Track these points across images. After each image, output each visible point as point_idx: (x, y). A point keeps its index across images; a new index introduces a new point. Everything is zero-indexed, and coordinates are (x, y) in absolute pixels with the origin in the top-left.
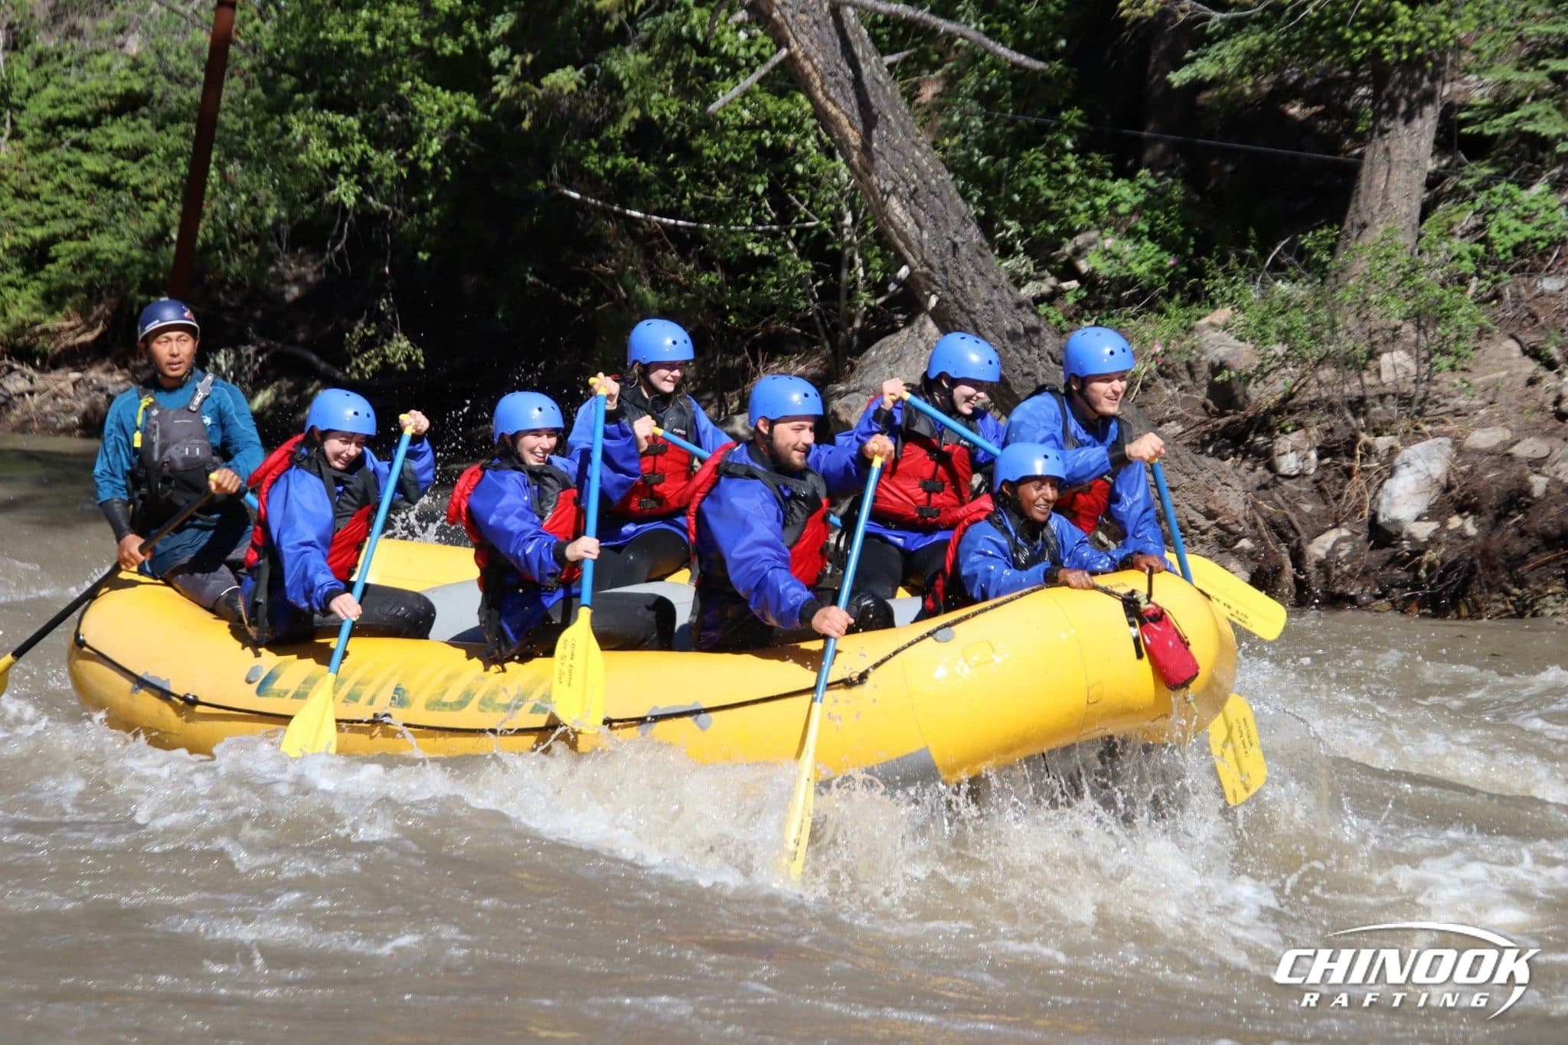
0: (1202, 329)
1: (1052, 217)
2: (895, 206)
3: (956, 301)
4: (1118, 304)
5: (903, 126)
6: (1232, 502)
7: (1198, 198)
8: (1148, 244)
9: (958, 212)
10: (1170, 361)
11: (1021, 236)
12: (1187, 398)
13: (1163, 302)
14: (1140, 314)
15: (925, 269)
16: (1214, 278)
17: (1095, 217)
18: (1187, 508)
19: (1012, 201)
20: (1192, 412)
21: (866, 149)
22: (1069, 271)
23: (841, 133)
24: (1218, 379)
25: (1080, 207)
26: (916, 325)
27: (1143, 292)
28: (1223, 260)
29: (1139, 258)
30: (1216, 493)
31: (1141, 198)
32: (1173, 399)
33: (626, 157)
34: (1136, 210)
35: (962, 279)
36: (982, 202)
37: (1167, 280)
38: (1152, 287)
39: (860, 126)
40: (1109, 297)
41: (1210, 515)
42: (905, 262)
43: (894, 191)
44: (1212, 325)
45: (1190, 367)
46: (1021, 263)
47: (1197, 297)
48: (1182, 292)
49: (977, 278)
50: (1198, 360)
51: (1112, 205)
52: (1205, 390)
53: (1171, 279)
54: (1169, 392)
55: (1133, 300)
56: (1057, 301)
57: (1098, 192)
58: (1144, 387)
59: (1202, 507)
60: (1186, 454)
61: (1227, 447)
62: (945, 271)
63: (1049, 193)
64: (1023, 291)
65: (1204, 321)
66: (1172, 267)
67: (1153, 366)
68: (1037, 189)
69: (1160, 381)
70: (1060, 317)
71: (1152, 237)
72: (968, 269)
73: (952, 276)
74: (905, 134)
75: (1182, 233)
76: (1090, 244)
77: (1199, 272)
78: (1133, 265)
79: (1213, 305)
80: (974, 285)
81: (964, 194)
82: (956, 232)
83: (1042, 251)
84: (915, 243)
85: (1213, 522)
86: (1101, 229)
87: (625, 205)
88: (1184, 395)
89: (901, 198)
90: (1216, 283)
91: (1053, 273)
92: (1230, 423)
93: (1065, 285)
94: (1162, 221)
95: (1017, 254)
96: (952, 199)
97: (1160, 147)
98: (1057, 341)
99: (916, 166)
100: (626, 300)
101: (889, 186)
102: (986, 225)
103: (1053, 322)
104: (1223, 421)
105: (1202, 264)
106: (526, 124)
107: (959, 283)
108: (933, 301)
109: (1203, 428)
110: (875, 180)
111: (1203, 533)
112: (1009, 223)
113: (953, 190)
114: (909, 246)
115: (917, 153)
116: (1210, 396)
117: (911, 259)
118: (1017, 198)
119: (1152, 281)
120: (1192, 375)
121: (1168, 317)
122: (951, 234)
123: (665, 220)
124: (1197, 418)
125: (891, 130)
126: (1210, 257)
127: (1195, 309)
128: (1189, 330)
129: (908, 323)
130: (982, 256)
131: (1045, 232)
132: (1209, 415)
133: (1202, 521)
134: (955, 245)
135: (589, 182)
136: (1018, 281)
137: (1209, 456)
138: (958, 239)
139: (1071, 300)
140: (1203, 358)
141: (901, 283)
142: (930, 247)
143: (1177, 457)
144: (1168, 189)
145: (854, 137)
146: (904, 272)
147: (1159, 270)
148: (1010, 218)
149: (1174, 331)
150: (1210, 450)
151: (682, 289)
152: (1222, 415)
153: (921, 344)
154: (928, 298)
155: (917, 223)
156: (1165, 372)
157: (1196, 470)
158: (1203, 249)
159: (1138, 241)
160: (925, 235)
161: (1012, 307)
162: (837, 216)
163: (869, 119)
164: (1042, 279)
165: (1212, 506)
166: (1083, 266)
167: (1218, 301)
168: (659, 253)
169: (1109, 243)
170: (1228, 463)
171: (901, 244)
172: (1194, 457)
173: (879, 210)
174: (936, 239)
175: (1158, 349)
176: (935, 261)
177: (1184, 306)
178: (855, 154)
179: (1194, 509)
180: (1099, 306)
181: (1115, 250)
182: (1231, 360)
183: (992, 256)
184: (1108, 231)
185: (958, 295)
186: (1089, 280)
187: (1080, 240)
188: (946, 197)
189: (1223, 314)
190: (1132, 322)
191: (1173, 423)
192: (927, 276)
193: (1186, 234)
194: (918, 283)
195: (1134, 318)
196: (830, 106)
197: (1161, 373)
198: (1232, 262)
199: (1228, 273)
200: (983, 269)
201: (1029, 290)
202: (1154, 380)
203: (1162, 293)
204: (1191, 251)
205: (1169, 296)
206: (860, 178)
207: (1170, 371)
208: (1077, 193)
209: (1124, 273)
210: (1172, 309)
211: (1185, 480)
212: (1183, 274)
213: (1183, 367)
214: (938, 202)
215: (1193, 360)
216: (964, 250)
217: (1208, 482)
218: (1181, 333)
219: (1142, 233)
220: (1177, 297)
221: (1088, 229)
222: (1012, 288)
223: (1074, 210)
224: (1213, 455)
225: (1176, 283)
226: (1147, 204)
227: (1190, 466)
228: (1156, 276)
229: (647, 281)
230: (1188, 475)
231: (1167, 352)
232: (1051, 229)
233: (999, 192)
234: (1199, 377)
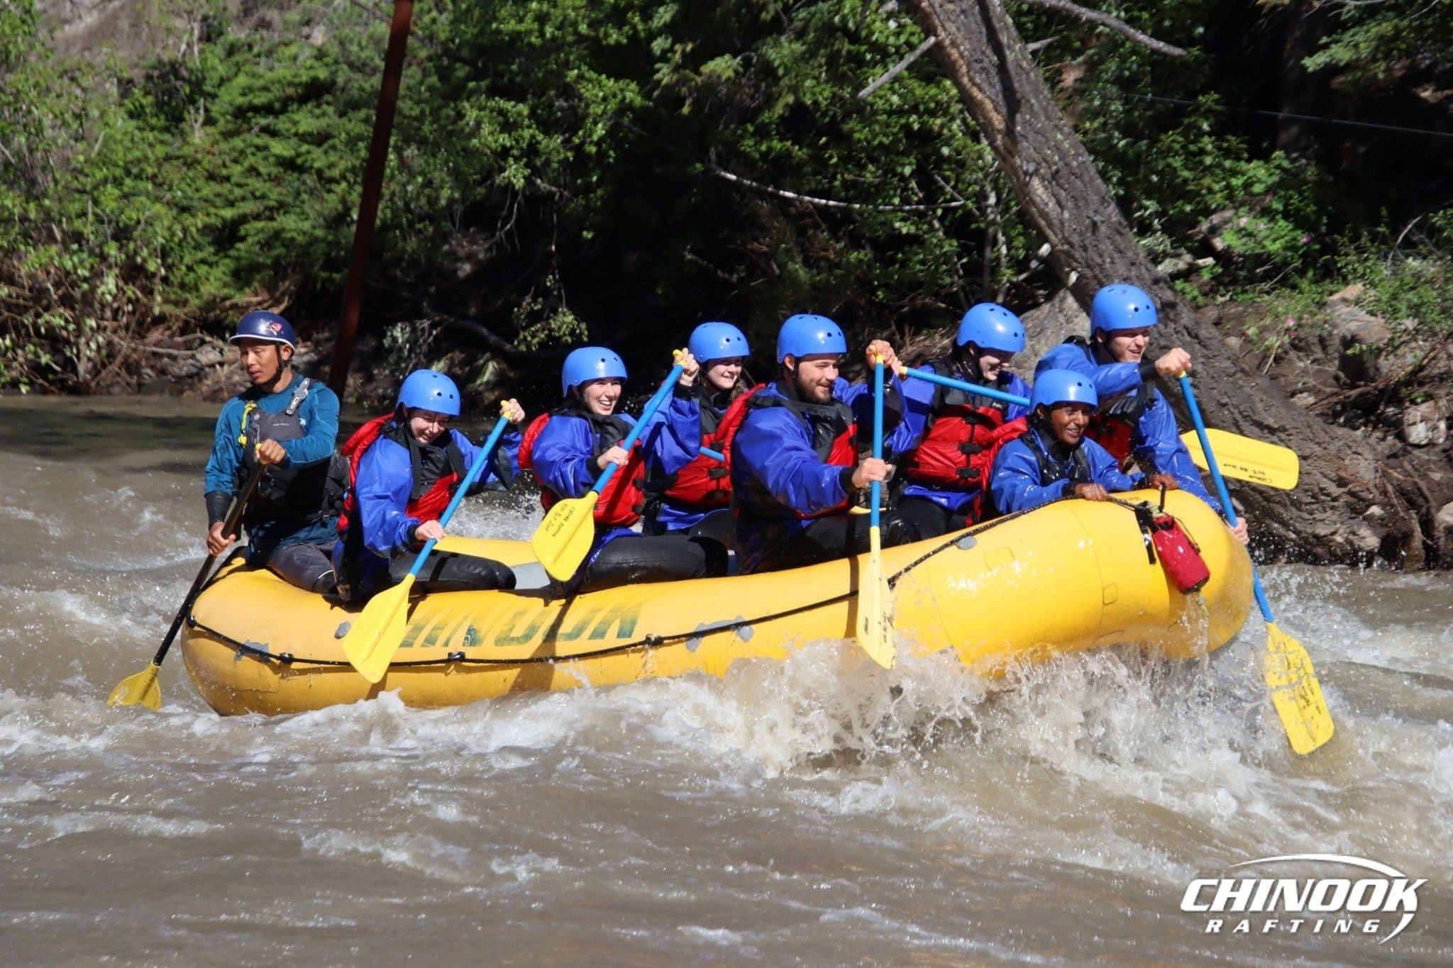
0: (1335, 303)
1: (1189, 197)
2: (1038, 189)
3: (1095, 277)
4: (1252, 280)
5: (1045, 110)
6: (1362, 470)
7: (1331, 178)
8: (1282, 223)
9: (1098, 192)
10: (1302, 335)
11: (1158, 214)
12: (1318, 371)
13: (1296, 279)
14: (1274, 289)
15: (1066, 247)
16: (1347, 255)
17: (1230, 197)
18: (1319, 476)
19: (1150, 182)
20: (1324, 384)
21: (1010, 132)
22: (1205, 248)
23: (985, 117)
24: (1350, 352)
25: (1216, 187)
26: (1056, 301)
27: (1277, 269)
28: (1355, 238)
29: (1273, 236)
30: (1347, 462)
31: (1275, 179)
32: (1305, 372)
33: (781, 140)
34: (1270, 190)
35: (1101, 256)
36: (1121, 182)
37: (1300, 256)
38: (1286, 263)
39: (1004, 110)
40: (1243, 273)
41: (1341, 482)
42: (1046, 240)
43: (1036, 172)
44: (1344, 300)
45: (1322, 340)
46: (1159, 241)
47: (1330, 274)
48: (1315, 269)
49: (1116, 255)
50: (1330, 334)
51: (1247, 185)
52: (1337, 362)
53: (1303, 256)
54: (1302, 364)
55: (1266, 277)
56: (1193, 277)
57: (1234, 173)
58: (1278, 359)
59: (1333, 475)
60: (1318, 424)
61: (1359, 417)
62: (1085, 249)
63: (1186, 174)
64: (1160, 268)
65: (1336, 297)
66: (1305, 244)
67: (1286, 339)
68: (1175, 169)
69: (1293, 354)
70: (1196, 293)
71: (1286, 215)
72: (1106, 246)
73: (1092, 253)
74: (1048, 118)
75: (1315, 212)
76: (1226, 222)
77: (1331, 249)
78: (1267, 243)
79: (1346, 282)
80: (1112, 262)
81: (1104, 175)
82: (1096, 212)
83: (1179, 230)
84: (1056, 222)
85: (1346, 490)
86: (1236, 208)
87: (778, 188)
88: (1316, 367)
89: (1043, 179)
90: (1349, 260)
91: (1190, 250)
92: (1361, 395)
93: (1201, 262)
94: (1295, 200)
95: (1155, 232)
96: (1092, 180)
97: (1295, 130)
98: (1193, 316)
99: (1057, 148)
100: (780, 276)
101: (1031, 168)
102: (1125, 205)
103: (1189, 297)
104: (1354, 393)
105: (1335, 241)
106: (686, 110)
107: (1098, 260)
108: (1073, 277)
109: (1335, 399)
110: (1018, 161)
111: (1335, 499)
112: (1148, 203)
113: (1093, 171)
114: (1050, 225)
115: (1059, 136)
116: (1341, 368)
117: (1053, 238)
118: (1155, 178)
119: (1285, 258)
120: (1324, 348)
121: (1301, 292)
122: (1091, 214)
123: (816, 200)
124: (1329, 390)
125: (1034, 115)
126: (1342, 234)
127: (1327, 285)
128: (1321, 305)
129: (1049, 298)
130: (1121, 234)
131: (1182, 211)
132: (1341, 387)
133: (1334, 489)
134: (1094, 224)
135: (744, 164)
136: (1156, 258)
137: (1340, 425)
138: (1097, 218)
139: (1206, 276)
140: (1335, 332)
141: (1042, 260)
142: (1070, 226)
143: (1309, 427)
144: (1302, 170)
145: (998, 121)
146: (1045, 249)
147: (1291, 247)
148: (1149, 198)
149: (1307, 306)
150: (1342, 420)
151: (833, 266)
152: (1353, 386)
153: (1062, 319)
154: (1068, 274)
155: (1059, 203)
156: (1298, 345)
157: (1328, 439)
158: (1335, 228)
159: (1272, 220)
160: (1066, 215)
161: (1149, 283)
162: (981, 197)
163: (1013, 103)
164: (1178, 256)
165: (1343, 474)
166: (1219, 243)
167: (1350, 277)
168: (811, 232)
169: (1244, 222)
170: (1359, 432)
171: (1043, 223)
172: (1326, 427)
173: (1022, 191)
174: (1076, 218)
175: (1291, 323)
176: (1075, 239)
177: (1316, 281)
178: (999, 137)
179: (1325, 476)
180: (1234, 281)
181: (1250, 228)
182: (1363, 334)
183: (1131, 234)
184: (1243, 210)
185: (1097, 271)
186: (1224, 257)
187: (1216, 219)
188: (1086, 178)
189: (1354, 290)
190: (1266, 297)
191: (1305, 395)
192: (1068, 254)
193: (1319, 213)
194: (1059, 260)
195: (1268, 293)
196: (975, 92)
197: (1294, 346)
198: (1365, 240)
199: (1360, 250)
200: (1122, 247)
201: (1166, 267)
202: (1286, 353)
203: (1295, 270)
204: (1323, 229)
205: (1302, 273)
206: (1004, 159)
207: (1303, 344)
208: (1213, 174)
209: (1258, 251)
210: (1304, 285)
211: (1317, 449)
212: (1316, 251)
213: (1316, 340)
214: (1078, 182)
215: (1325, 334)
216: (1103, 229)
217: (1339, 451)
218: (1313, 308)
219: (1277, 212)
220: (1310, 274)
221: (1224, 208)
222: (1150, 265)
223: (1210, 191)
224: (1344, 425)
225: (1309, 259)
226: (1281, 184)
227: (1322, 437)
228: (1289, 254)
229: (799, 259)
230: (1319, 444)
231: (1300, 326)
232: (1188, 208)
233: (1137, 173)
234: (1330, 350)
